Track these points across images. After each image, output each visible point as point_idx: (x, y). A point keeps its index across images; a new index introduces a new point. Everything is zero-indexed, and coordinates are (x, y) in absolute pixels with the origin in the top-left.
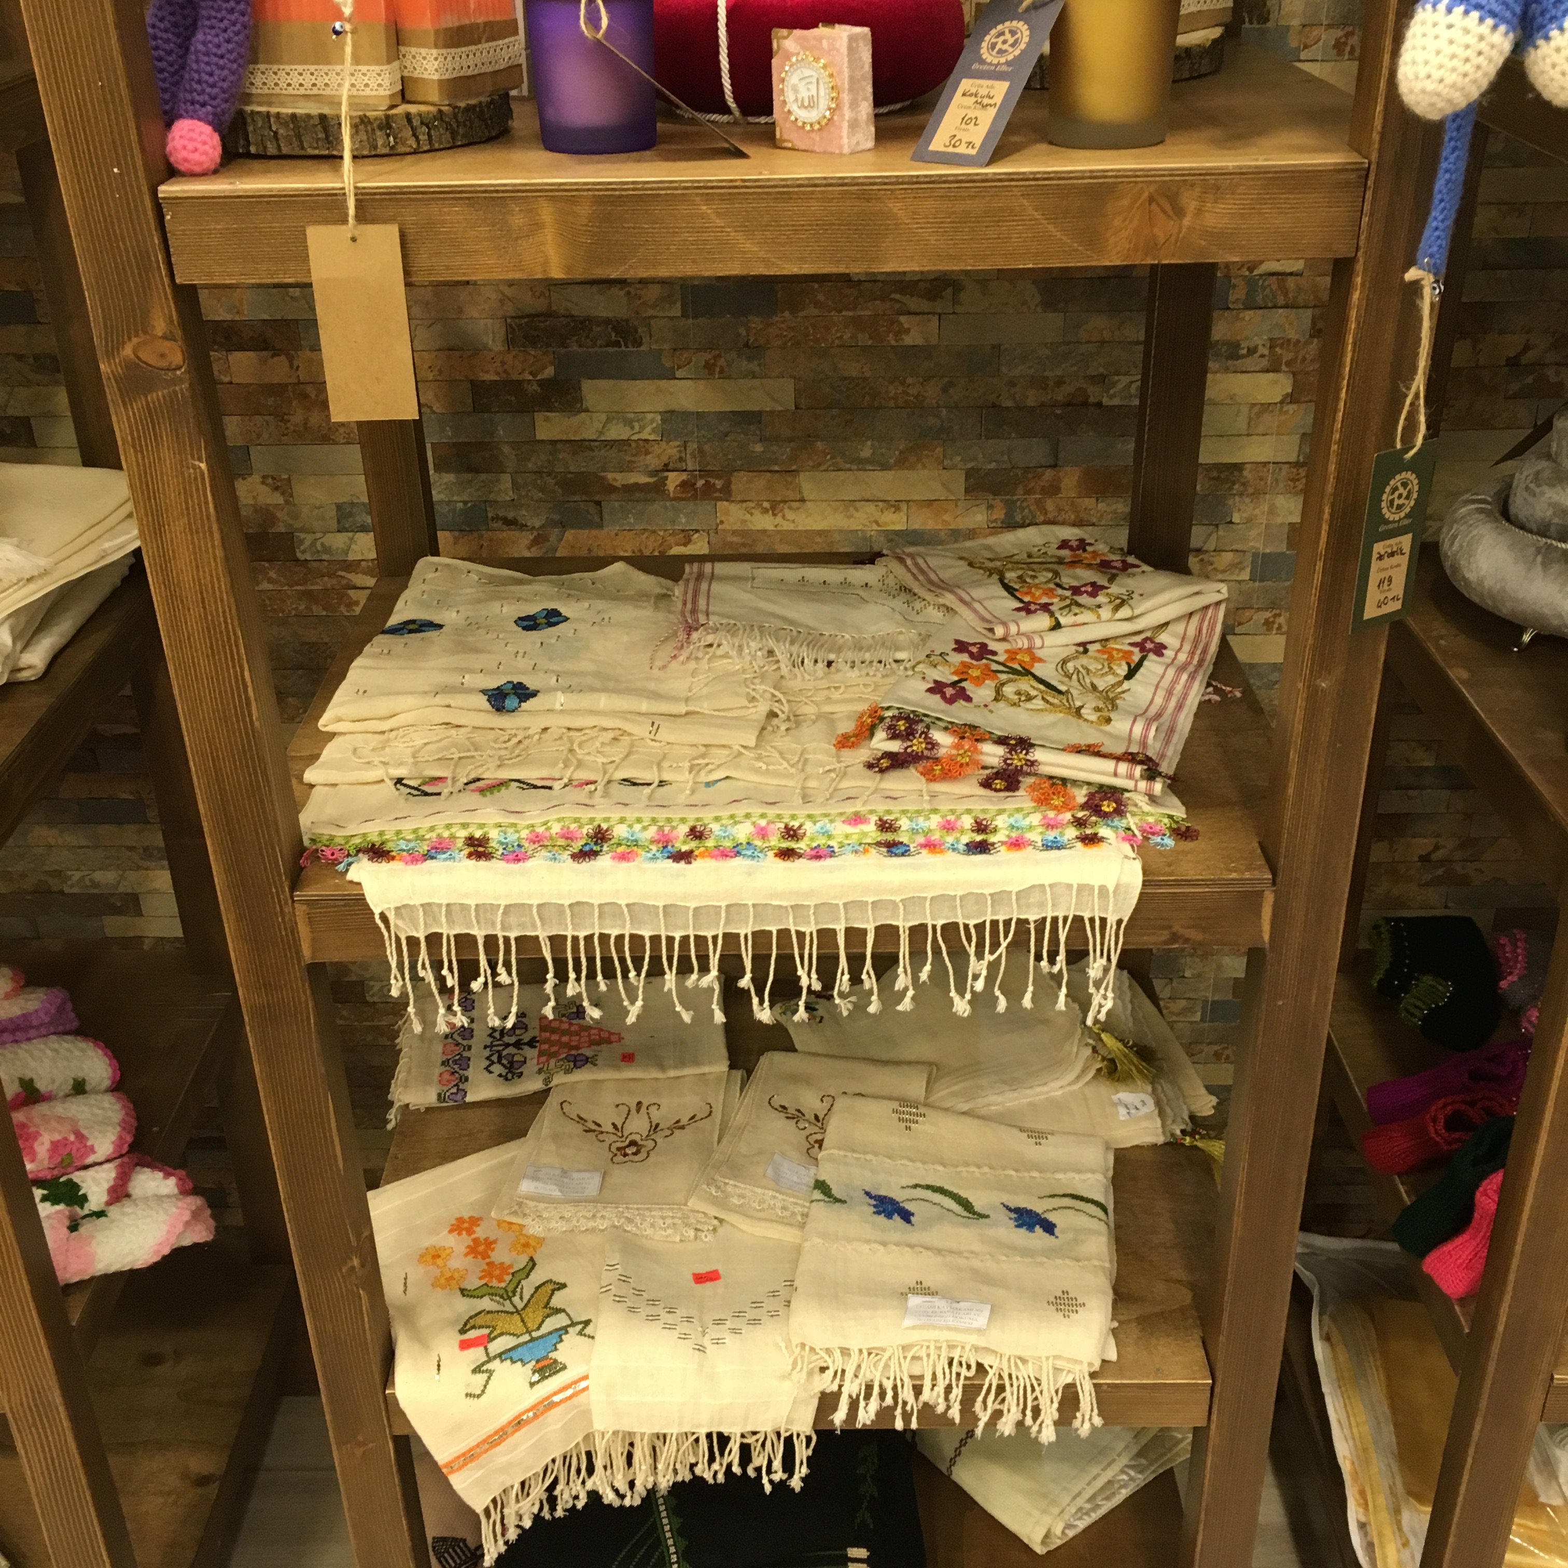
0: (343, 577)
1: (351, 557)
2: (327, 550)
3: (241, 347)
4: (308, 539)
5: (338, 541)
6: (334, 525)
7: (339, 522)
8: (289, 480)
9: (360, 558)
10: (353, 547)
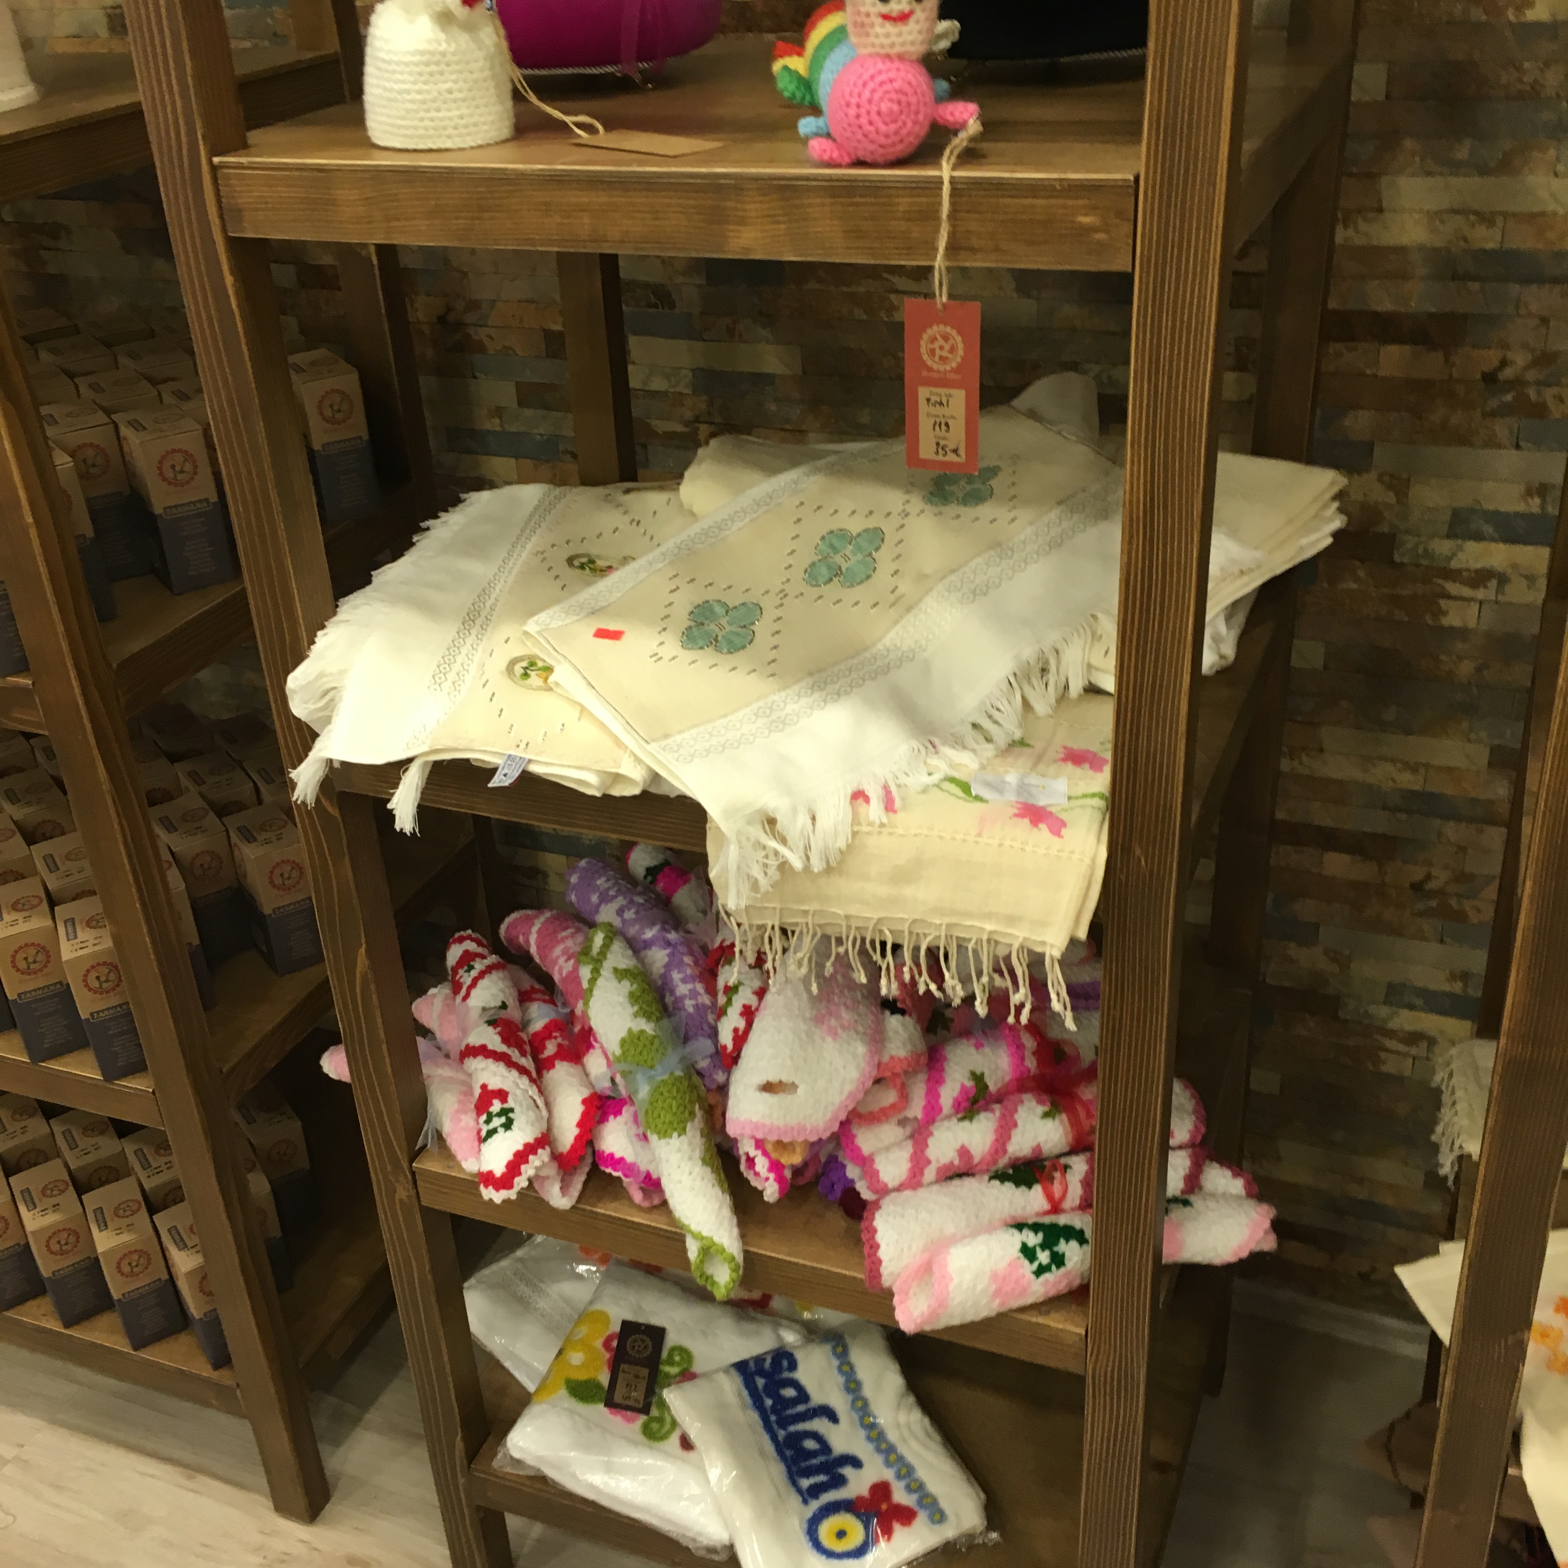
0: (1439, 585)
1: (1454, 564)
2: (1427, 554)
3: (1399, 340)
4: (1411, 541)
5: (1442, 547)
6: (1445, 529)
7: (1450, 526)
8: (1409, 480)
9: (1464, 566)
10: (1460, 555)
